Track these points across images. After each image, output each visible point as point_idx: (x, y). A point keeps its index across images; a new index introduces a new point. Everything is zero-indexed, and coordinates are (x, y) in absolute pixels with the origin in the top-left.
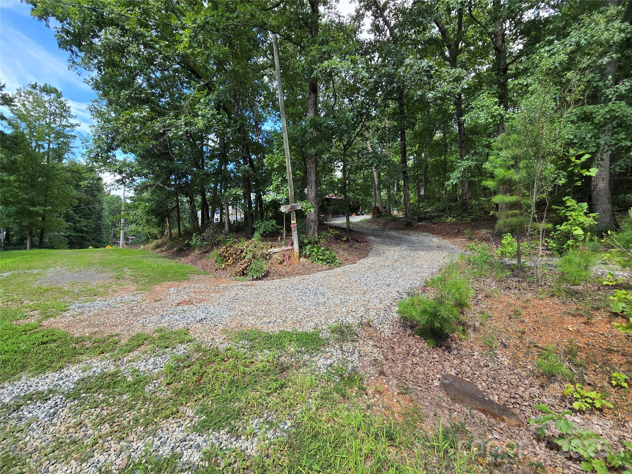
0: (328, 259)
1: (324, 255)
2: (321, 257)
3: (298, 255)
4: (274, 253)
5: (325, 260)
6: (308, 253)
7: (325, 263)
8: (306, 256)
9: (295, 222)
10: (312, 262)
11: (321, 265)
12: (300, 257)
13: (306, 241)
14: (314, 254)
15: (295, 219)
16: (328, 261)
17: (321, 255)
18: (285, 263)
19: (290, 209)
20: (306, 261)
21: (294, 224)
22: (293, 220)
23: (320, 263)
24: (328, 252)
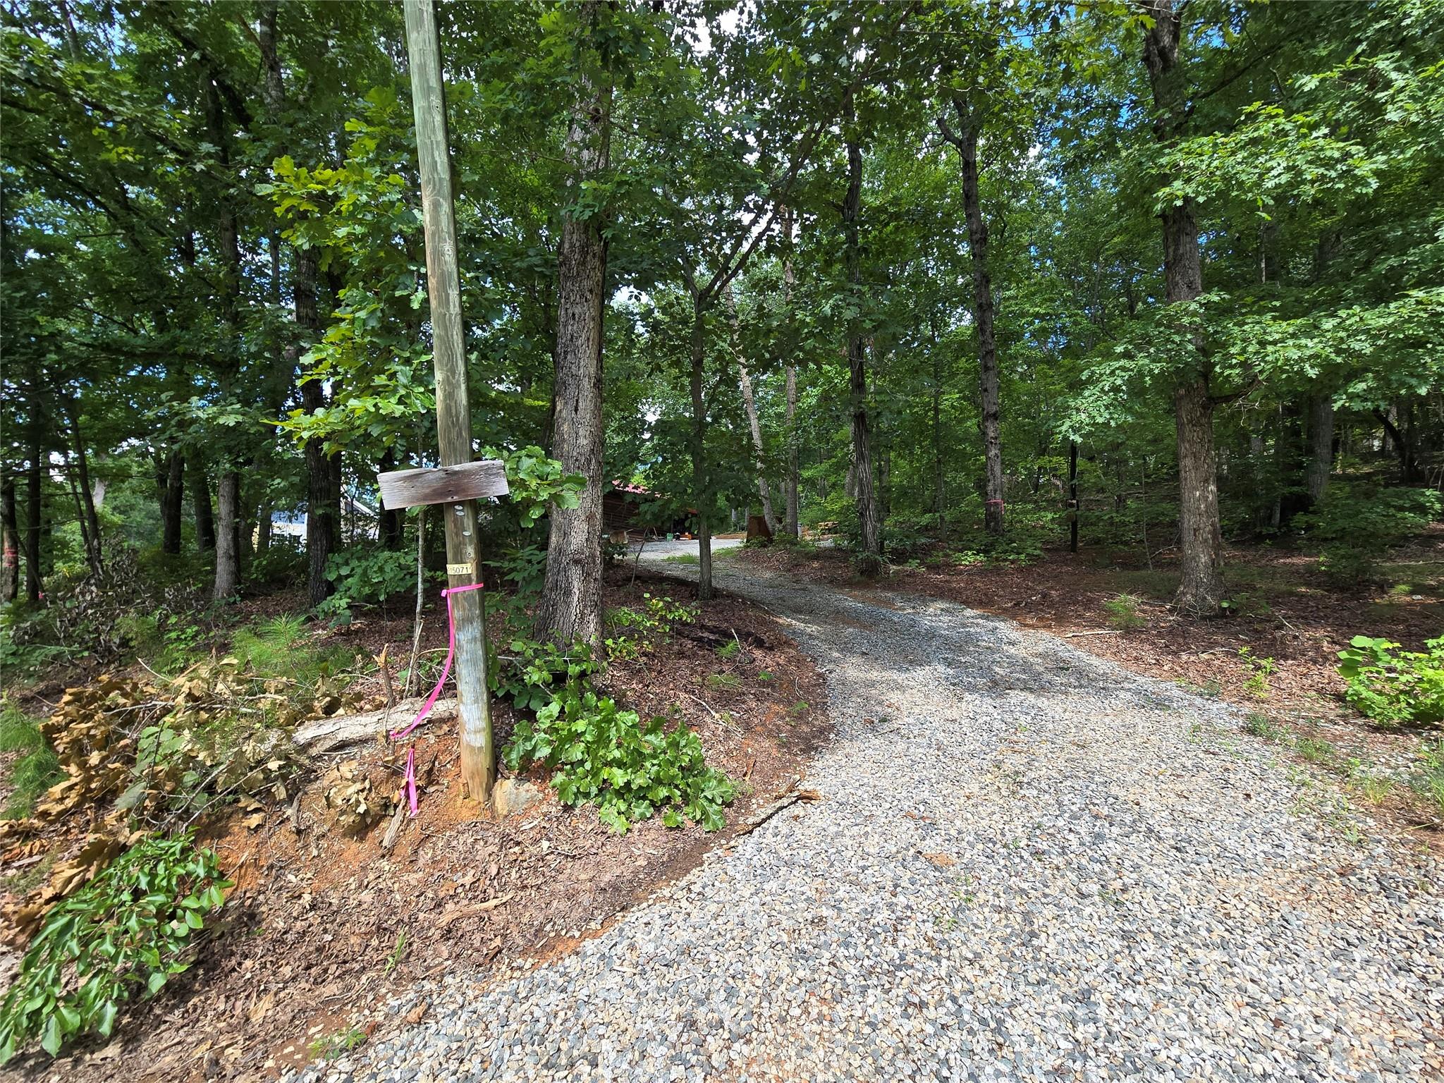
0: (658, 781)
1: (636, 760)
2: (619, 777)
3: (484, 761)
4: (342, 746)
5: (642, 794)
6: (544, 752)
7: (642, 808)
8: (531, 770)
9: (468, 568)
10: (568, 808)
11: (619, 825)
12: (495, 772)
13: (535, 676)
14: (576, 753)
15: (470, 551)
16: (663, 792)
17: (620, 764)
18: (389, 830)
19: (438, 493)
20: (533, 803)
21: (463, 580)
22: (460, 560)
23: (612, 814)
24: (657, 740)
